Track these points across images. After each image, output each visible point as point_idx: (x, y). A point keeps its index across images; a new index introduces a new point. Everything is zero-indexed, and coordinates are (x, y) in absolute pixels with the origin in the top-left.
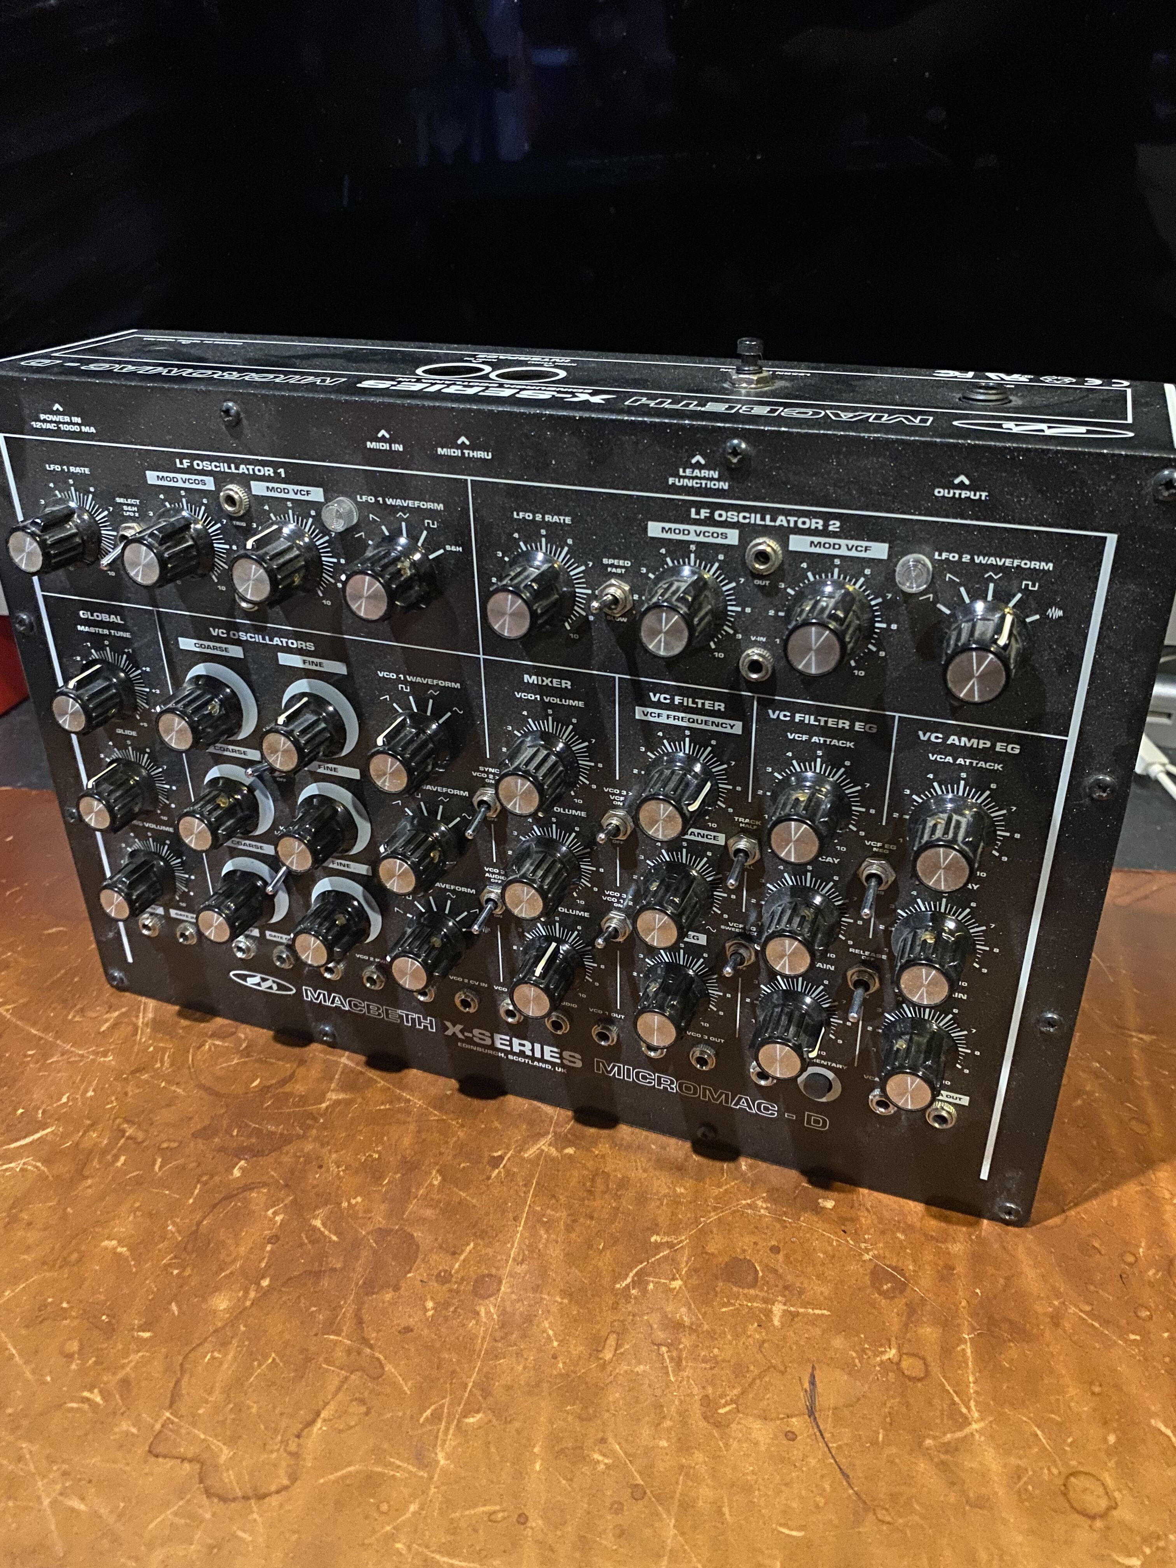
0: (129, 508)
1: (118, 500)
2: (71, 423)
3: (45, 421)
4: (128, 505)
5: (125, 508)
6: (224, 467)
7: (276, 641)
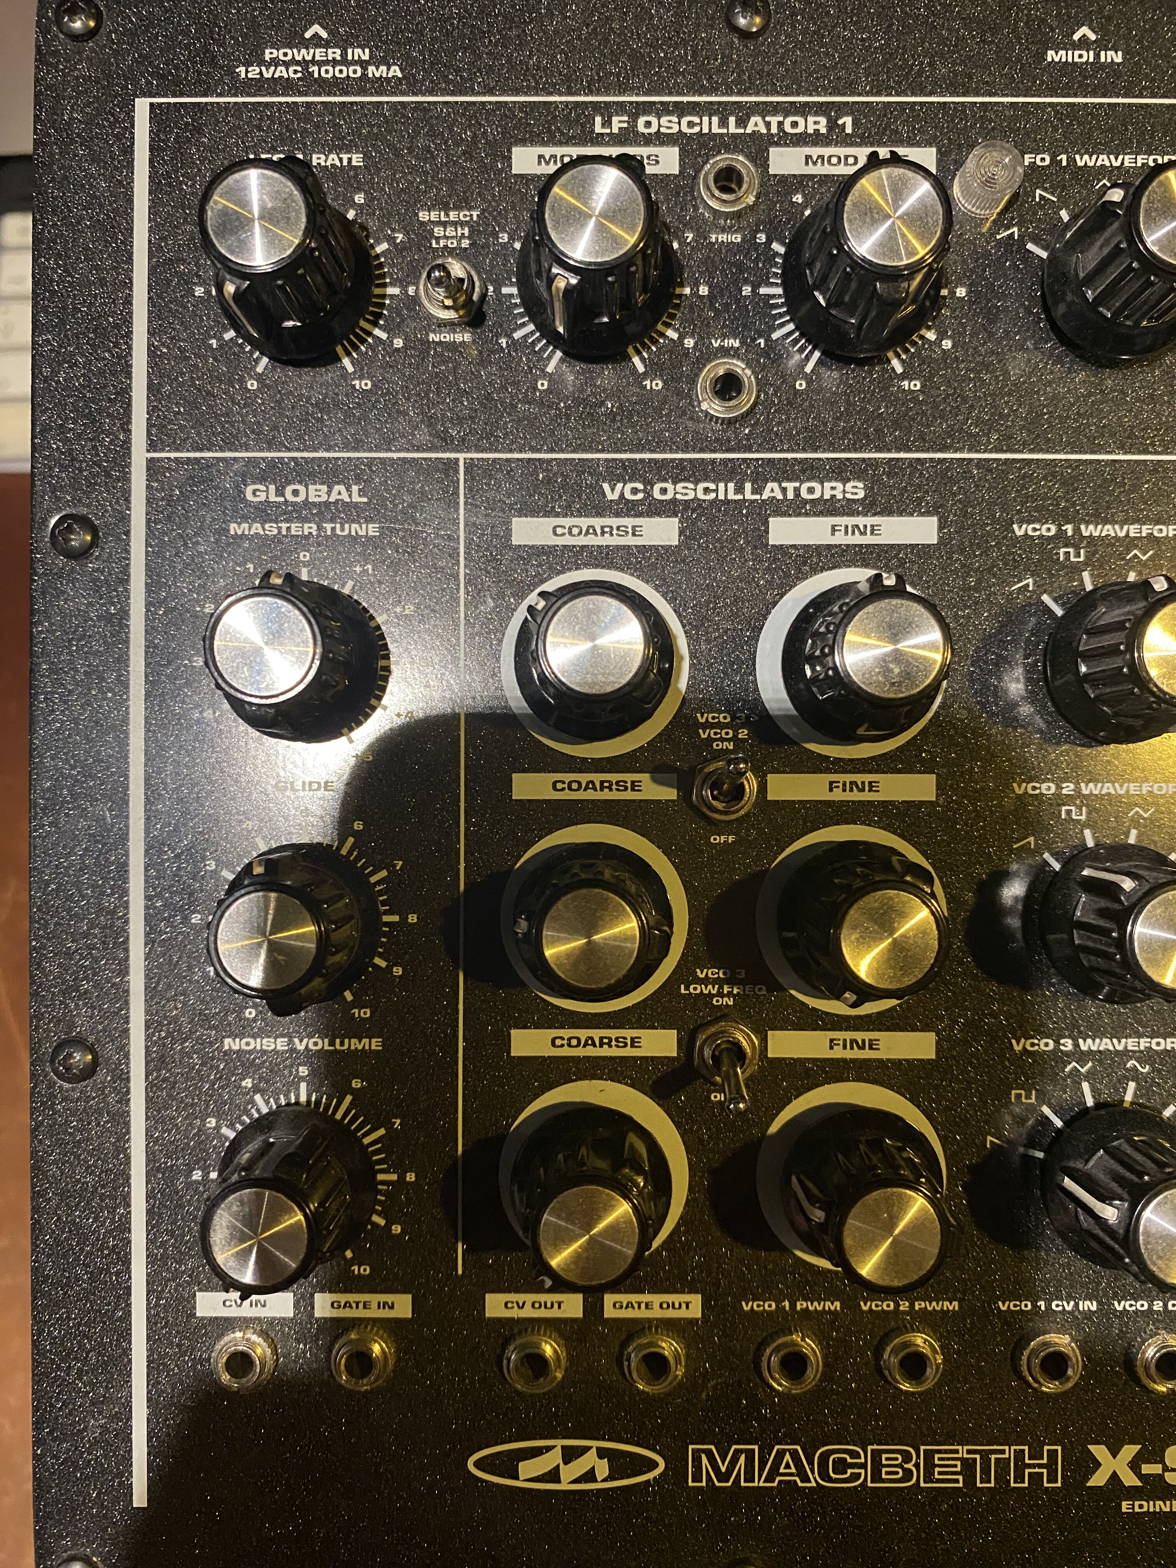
0: (450, 231)
1: (423, 216)
2: (344, 61)
3: (275, 62)
4: (444, 224)
5: (438, 231)
6: (711, 125)
7: (771, 490)
